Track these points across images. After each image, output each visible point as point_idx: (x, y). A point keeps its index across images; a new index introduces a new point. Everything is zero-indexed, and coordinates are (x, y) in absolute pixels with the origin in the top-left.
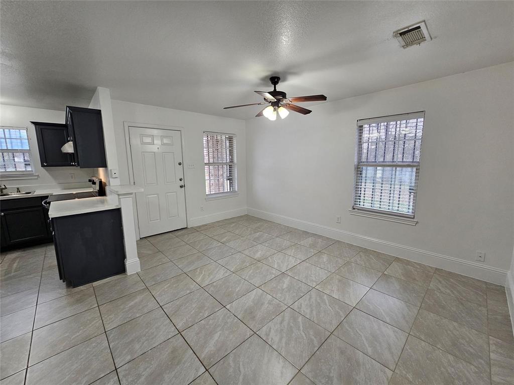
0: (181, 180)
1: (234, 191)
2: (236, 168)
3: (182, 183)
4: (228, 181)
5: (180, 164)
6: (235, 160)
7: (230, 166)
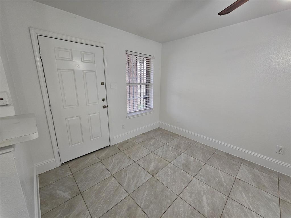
0: (103, 100)
1: (150, 109)
2: (153, 88)
3: (105, 103)
4: (145, 99)
5: (102, 84)
6: (152, 81)
7: (146, 86)
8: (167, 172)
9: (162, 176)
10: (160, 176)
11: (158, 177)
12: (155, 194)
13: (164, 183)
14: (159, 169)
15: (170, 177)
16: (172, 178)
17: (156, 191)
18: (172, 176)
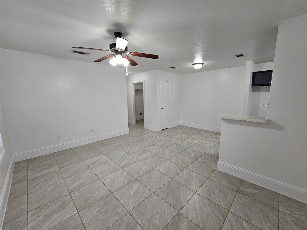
8: (161, 219)
9: (168, 212)
10: (170, 212)
11: (172, 211)
12: (174, 193)
13: (165, 204)
14: (172, 224)
15: (159, 211)
16: (156, 210)
17: (173, 195)
18: (155, 212)
